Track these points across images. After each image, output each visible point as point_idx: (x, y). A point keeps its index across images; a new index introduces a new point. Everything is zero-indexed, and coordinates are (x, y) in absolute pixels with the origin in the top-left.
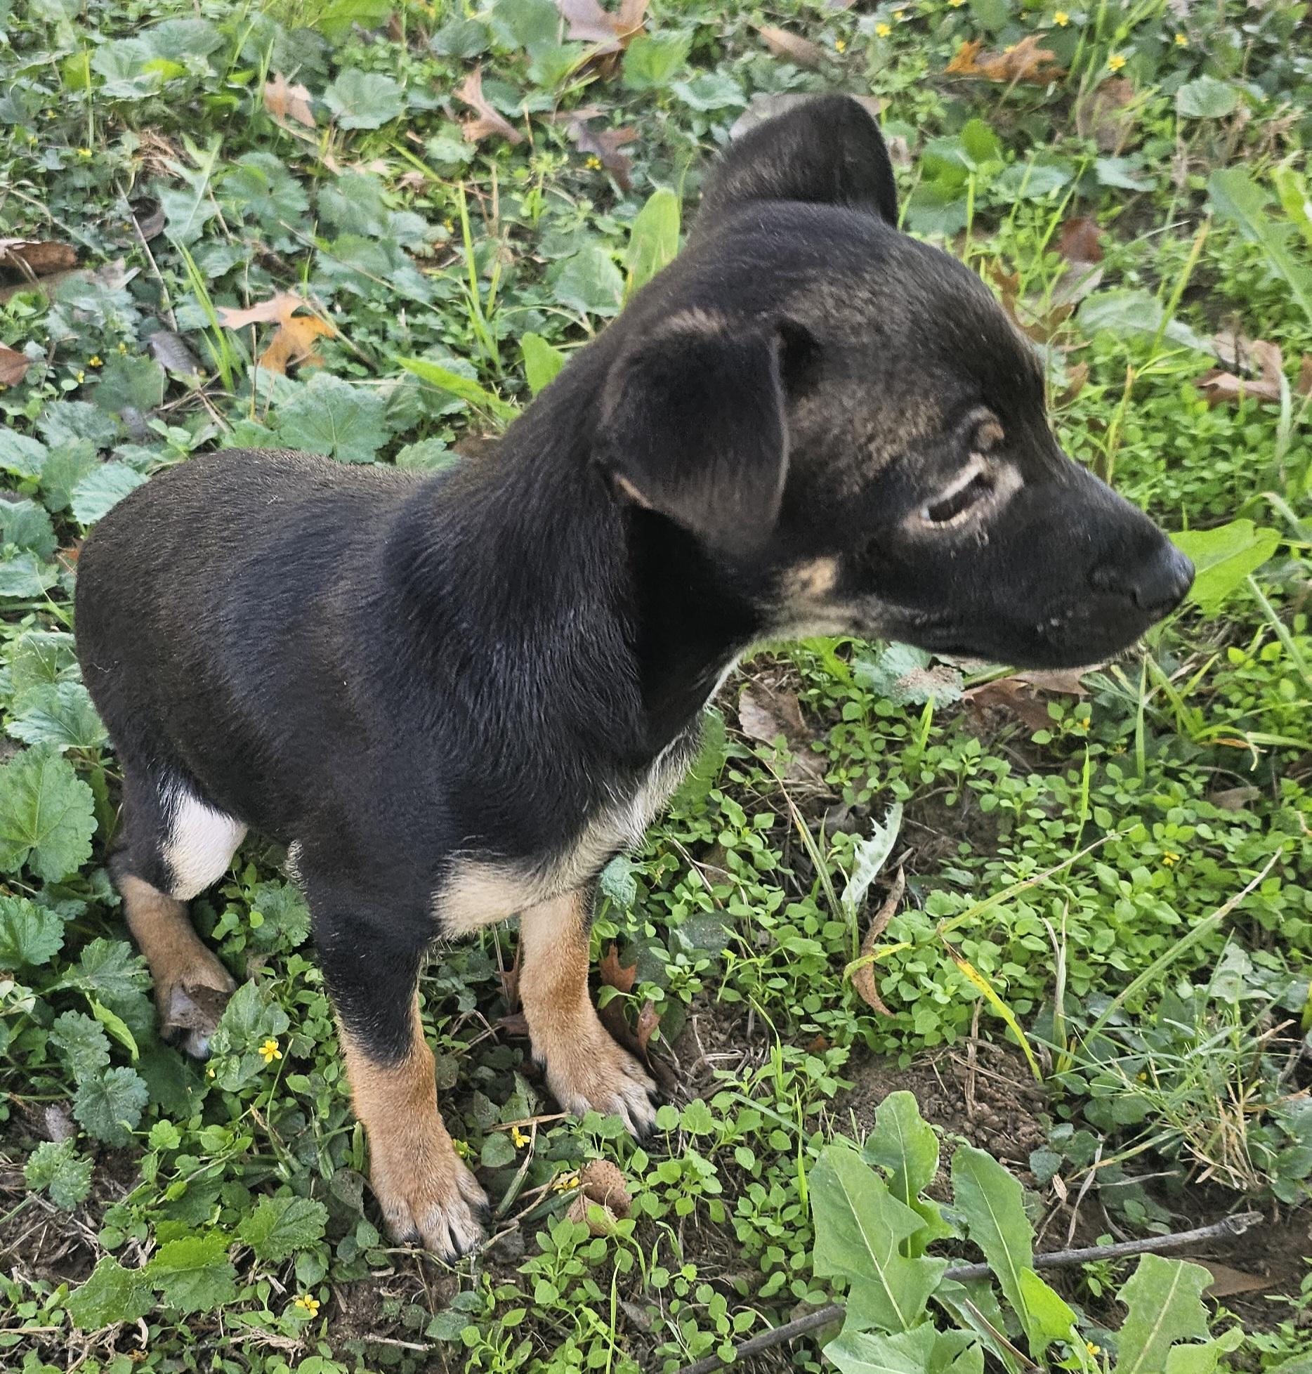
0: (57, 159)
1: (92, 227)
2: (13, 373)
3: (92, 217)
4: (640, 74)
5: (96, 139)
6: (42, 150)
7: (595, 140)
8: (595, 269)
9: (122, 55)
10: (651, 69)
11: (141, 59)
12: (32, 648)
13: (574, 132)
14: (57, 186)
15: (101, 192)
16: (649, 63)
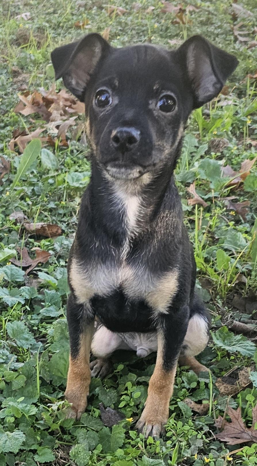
0: (54, 205)
1: (65, 225)
2: (44, 259)
3: (65, 222)
4: (250, 186)
5: (66, 200)
6: (49, 202)
7: (233, 205)
8: (238, 238)
9: (74, 177)
10: (254, 185)
11: (79, 178)
12: (60, 324)
13: (227, 203)
14: (53, 213)
15: (67, 215)
16: (253, 183)
